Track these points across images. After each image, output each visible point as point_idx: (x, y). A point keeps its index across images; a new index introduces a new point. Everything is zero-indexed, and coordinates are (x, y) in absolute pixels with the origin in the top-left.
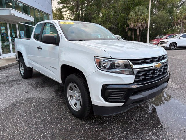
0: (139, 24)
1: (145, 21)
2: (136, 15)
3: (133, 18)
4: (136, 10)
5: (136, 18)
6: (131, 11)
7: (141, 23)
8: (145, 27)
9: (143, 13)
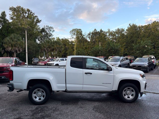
0: (16, 48)
1: (21, 47)
2: (12, 41)
3: (10, 43)
4: (11, 36)
5: (13, 43)
6: (7, 36)
7: (18, 48)
8: (21, 51)
9: (19, 40)
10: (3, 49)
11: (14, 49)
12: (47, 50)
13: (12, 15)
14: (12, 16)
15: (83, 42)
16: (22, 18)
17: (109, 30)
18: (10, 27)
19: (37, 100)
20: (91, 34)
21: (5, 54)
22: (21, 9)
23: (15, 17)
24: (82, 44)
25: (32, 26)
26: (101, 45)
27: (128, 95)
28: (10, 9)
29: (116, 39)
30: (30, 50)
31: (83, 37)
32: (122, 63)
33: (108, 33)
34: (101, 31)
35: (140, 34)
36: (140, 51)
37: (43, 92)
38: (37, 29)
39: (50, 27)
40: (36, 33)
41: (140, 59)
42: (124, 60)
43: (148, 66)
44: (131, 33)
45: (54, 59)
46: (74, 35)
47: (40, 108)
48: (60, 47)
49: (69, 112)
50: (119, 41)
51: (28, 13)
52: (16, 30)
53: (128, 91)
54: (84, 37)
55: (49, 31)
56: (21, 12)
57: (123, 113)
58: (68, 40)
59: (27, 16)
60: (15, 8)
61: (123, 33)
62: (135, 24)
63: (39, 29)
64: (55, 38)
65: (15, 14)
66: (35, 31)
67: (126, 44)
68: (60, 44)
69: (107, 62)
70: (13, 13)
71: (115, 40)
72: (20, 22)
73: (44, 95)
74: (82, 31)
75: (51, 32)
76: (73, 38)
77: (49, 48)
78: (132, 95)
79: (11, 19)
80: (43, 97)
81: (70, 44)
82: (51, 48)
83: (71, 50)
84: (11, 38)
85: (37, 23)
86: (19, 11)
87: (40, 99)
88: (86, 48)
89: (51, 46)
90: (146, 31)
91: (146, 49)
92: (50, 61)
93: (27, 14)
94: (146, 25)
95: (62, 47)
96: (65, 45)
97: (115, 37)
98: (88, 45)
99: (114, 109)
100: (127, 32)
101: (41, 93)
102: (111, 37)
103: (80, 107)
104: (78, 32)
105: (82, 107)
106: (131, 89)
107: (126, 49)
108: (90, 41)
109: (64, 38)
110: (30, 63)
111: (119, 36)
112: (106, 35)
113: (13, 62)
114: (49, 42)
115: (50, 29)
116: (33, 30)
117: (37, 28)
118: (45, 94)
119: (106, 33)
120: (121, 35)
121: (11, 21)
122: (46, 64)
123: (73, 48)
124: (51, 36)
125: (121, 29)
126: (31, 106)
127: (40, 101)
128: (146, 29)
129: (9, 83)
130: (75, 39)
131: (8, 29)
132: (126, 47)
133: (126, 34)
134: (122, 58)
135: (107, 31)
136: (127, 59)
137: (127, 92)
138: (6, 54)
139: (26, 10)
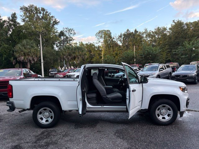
0: (30, 57)
1: (36, 55)
2: (25, 48)
3: (22, 51)
4: (23, 43)
5: (26, 51)
6: (18, 43)
7: (32, 56)
8: (36, 60)
9: (32, 47)
10: (14, 59)
11: (27, 59)
12: (67, 58)
13: (23, 16)
14: (24, 18)
15: (113, 47)
16: (36, 20)
17: (146, 30)
18: (22, 32)
19: (44, 122)
20: (123, 36)
21: (16, 65)
22: (34, 8)
23: (27, 19)
24: (111, 50)
25: (48, 29)
26: (136, 49)
27: (162, 115)
28: (21, 9)
29: (155, 41)
30: (46, 59)
31: (112, 41)
32: (161, 72)
33: (144, 34)
34: (136, 31)
35: (188, 33)
36: (187, 56)
37: (51, 112)
38: (54, 33)
39: (70, 29)
40: (53, 37)
41: (186, 66)
42: (164, 68)
43: (197, 75)
44: (175, 33)
45: (75, 70)
46: (101, 38)
47: (47, 132)
48: (83, 54)
49: (82, 138)
50: (159, 44)
51: (42, 13)
52: (29, 35)
53: (163, 109)
54: (114, 40)
55: (70, 34)
56: (35, 13)
57: (153, 140)
58: (94, 45)
59: (42, 17)
60: (26, 8)
61: (164, 33)
62: (181, 21)
63: (56, 32)
64: (78, 43)
65: (27, 15)
66: (52, 35)
67: (168, 47)
68: (82, 51)
69: (142, 71)
70: (24, 13)
71: (154, 43)
72: (33, 24)
73: (52, 116)
74: (111, 33)
75: (71, 36)
76: (99, 42)
77: (70, 55)
78: (169, 115)
79: (23, 22)
80: (51, 118)
81: (97, 50)
82: (72, 55)
83: (98, 57)
84: (24, 45)
85: (54, 25)
86: (32, 11)
87: (47, 121)
88: (117, 54)
89: (72, 53)
90: (196, 29)
91: (194, 53)
92: (70, 72)
93: (42, 15)
94: (196, 22)
95: (85, 54)
96: (90, 51)
97: (154, 38)
98: (119, 50)
99: (142, 134)
100: (170, 32)
101: (48, 114)
102: (149, 39)
103: (98, 131)
104: (106, 35)
105: (100, 132)
106: (167, 107)
107: (169, 54)
108: (122, 45)
109: (89, 42)
110: (47, 75)
111: (160, 37)
112: (142, 37)
113: (21, 75)
114: (69, 48)
115: (70, 31)
116: (49, 33)
117: (54, 31)
118: (53, 114)
119: (143, 33)
120: (163, 36)
121: (22, 24)
122: (65, 76)
123: (100, 54)
124: (71, 40)
125: (161, 28)
126: (36, 130)
127: (47, 123)
128: (195, 26)
129: (9, 101)
130: (102, 44)
131: (20, 34)
132: (169, 52)
133: (168, 34)
134: (161, 66)
135: (144, 31)
136: (168, 67)
137: (162, 111)
138: (18, 65)
139: (40, 9)
